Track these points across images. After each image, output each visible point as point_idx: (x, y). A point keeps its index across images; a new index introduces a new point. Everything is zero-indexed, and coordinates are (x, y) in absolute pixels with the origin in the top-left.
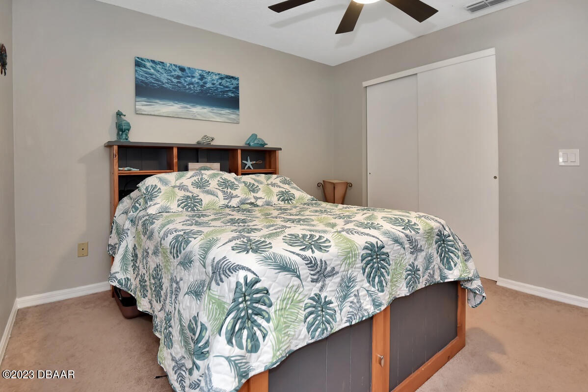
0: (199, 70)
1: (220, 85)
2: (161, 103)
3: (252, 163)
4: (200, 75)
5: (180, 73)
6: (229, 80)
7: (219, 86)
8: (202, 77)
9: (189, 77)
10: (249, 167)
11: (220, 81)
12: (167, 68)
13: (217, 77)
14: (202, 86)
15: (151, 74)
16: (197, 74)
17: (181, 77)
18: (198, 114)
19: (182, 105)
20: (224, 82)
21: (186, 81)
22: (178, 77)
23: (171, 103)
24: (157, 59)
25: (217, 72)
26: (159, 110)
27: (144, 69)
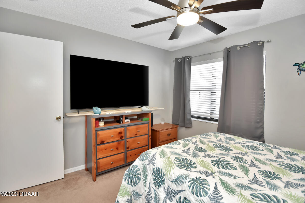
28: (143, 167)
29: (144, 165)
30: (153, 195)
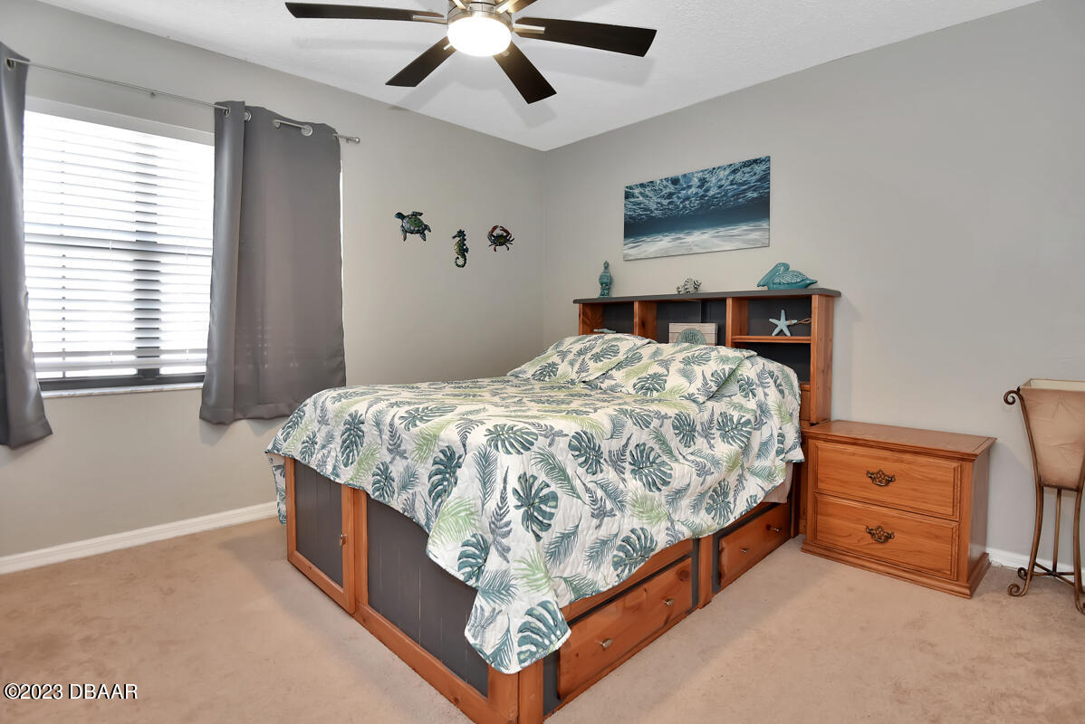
0: (697, 172)
1: (732, 184)
2: (649, 240)
3: (788, 323)
4: (700, 180)
5: (671, 188)
6: (748, 169)
7: (729, 187)
8: (703, 181)
9: (684, 189)
10: (781, 332)
11: (731, 178)
12: (657, 188)
13: (727, 172)
14: (703, 196)
15: (639, 204)
16: (695, 181)
17: (674, 194)
18: (696, 245)
19: (673, 236)
20: (738, 177)
21: (679, 198)
22: (670, 195)
23: (660, 237)
24: (645, 181)
25: (726, 163)
26: (646, 251)
27: (633, 200)
28: (541, 462)
29: (541, 454)
30: (600, 493)
